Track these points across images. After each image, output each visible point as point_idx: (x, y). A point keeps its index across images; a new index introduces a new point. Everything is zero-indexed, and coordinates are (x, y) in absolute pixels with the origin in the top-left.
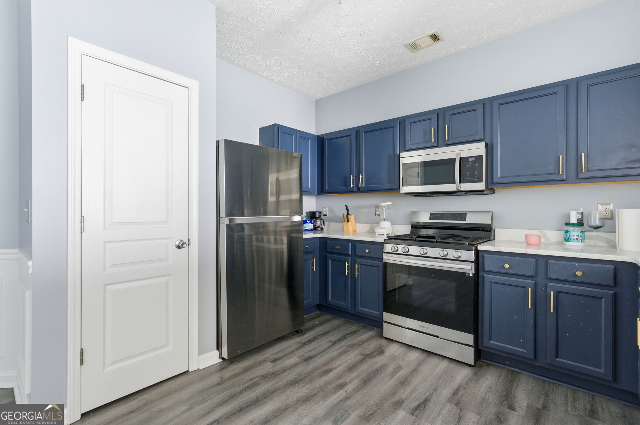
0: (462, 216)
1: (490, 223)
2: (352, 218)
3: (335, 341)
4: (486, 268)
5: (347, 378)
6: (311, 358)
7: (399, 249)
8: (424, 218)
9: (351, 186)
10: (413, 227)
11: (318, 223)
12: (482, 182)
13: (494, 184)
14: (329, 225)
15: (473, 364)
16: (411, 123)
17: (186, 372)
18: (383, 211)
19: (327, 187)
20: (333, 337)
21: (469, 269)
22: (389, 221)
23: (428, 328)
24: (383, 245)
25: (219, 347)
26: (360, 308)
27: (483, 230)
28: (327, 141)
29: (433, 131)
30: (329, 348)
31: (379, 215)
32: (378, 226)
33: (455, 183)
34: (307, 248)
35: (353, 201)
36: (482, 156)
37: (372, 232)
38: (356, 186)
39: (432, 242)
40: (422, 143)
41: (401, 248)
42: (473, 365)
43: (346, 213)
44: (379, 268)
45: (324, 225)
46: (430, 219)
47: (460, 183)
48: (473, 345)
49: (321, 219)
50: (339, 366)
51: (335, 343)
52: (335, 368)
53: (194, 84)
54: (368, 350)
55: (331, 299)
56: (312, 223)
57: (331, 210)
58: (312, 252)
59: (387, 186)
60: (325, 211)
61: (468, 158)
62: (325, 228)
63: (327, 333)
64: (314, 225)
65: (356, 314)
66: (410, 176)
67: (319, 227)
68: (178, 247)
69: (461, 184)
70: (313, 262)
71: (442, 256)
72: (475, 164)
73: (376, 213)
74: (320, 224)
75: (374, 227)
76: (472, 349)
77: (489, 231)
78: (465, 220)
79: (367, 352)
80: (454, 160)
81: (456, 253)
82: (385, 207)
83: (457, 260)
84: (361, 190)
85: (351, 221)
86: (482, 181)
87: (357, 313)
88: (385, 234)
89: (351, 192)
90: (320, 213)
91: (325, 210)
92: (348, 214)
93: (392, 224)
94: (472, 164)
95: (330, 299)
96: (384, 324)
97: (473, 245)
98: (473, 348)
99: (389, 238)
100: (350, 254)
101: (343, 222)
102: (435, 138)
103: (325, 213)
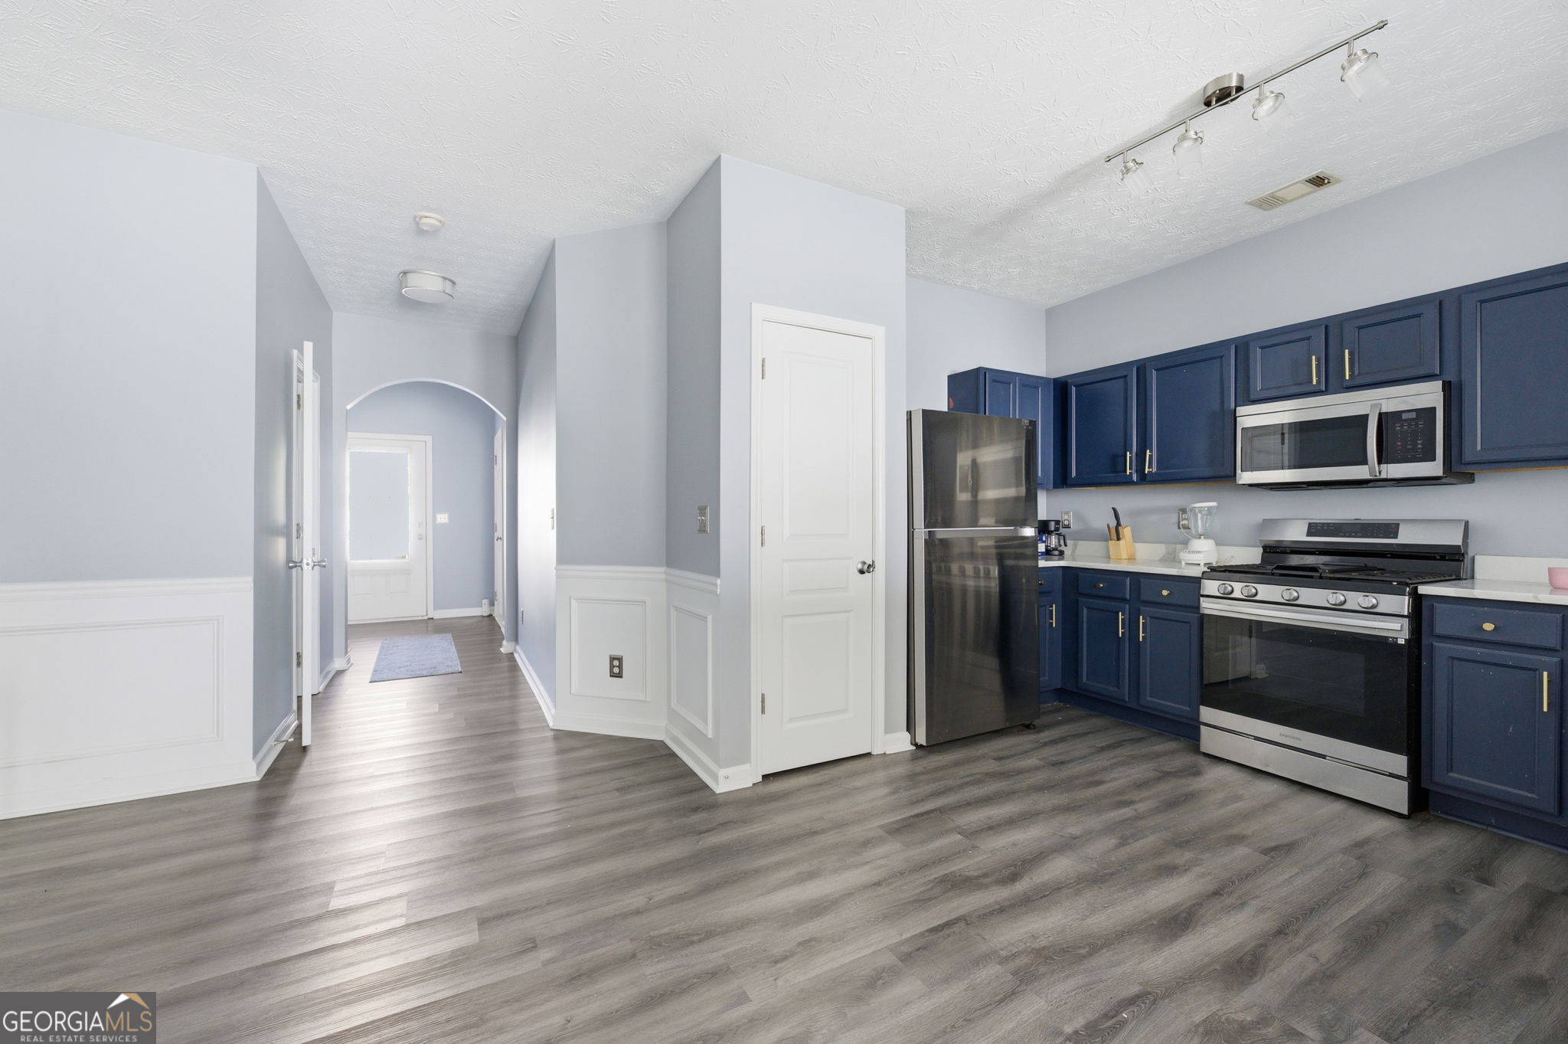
0: (1391, 529)
1: (1460, 544)
2: (1126, 532)
3: (1102, 747)
4: (1439, 629)
5: (1136, 795)
6: (1062, 763)
7: (1235, 589)
8: (1296, 533)
9: (1126, 472)
10: (1268, 550)
11: (1053, 541)
12: (1435, 460)
13: (1465, 464)
14: (1075, 546)
15: (1405, 811)
16: (1262, 348)
17: (869, 754)
18: (1196, 520)
19: (1074, 474)
20: (1100, 741)
21: (1398, 630)
22: (1211, 539)
23: (1300, 740)
24: (1200, 583)
25: (910, 726)
26: (1149, 699)
27: (1443, 558)
28: (1074, 389)
29: (1314, 363)
30: (1092, 754)
31: (1187, 528)
32: (1186, 548)
33: (1367, 464)
34: (1041, 584)
35: (1129, 501)
36: (1434, 409)
37: (1172, 558)
38: (1137, 471)
39: (1312, 577)
40: (1290, 385)
41: (1238, 588)
42: (1407, 814)
43: (1113, 523)
44: (1190, 626)
45: (1066, 545)
46: (1307, 536)
47: (1380, 463)
48: (1406, 776)
49: (1059, 535)
50: (1115, 779)
51: (1102, 749)
52: (1109, 781)
53: (879, 332)
54: (1170, 766)
55: (1087, 680)
56: (1044, 542)
57: (1079, 517)
58: (1050, 592)
59: (1208, 472)
60: (1069, 519)
61: (1398, 414)
62: (1067, 551)
63: (1085, 734)
64: (1046, 546)
65: (1139, 708)
66: (1259, 452)
67: (1055, 549)
68: (862, 572)
69: (1381, 465)
70: (1052, 611)
71: (1334, 603)
72: (1417, 425)
73: (1181, 523)
74: (1057, 544)
75: (1175, 551)
76: (1405, 784)
77: (1458, 560)
78: (1396, 536)
79: (1167, 769)
80: (1363, 419)
81: (1366, 598)
82: (1200, 512)
83: (1370, 612)
84: (1148, 478)
85: (1124, 538)
86: (1433, 459)
87: (1142, 706)
88: (1202, 564)
89: (1128, 482)
90: (1057, 522)
91: (1066, 517)
92: (1119, 524)
93: (1217, 544)
94: (1409, 426)
95: (1084, 680)
96: (1202, 728)
97: (1407, 585)
98: (1407, 783)
99: (1213, 569)
100: (1128, 598)
101: (1106, 540)
102: (1318, 375)
103: (1066, 523)
